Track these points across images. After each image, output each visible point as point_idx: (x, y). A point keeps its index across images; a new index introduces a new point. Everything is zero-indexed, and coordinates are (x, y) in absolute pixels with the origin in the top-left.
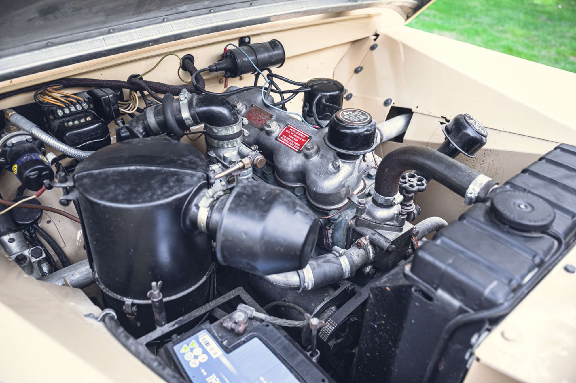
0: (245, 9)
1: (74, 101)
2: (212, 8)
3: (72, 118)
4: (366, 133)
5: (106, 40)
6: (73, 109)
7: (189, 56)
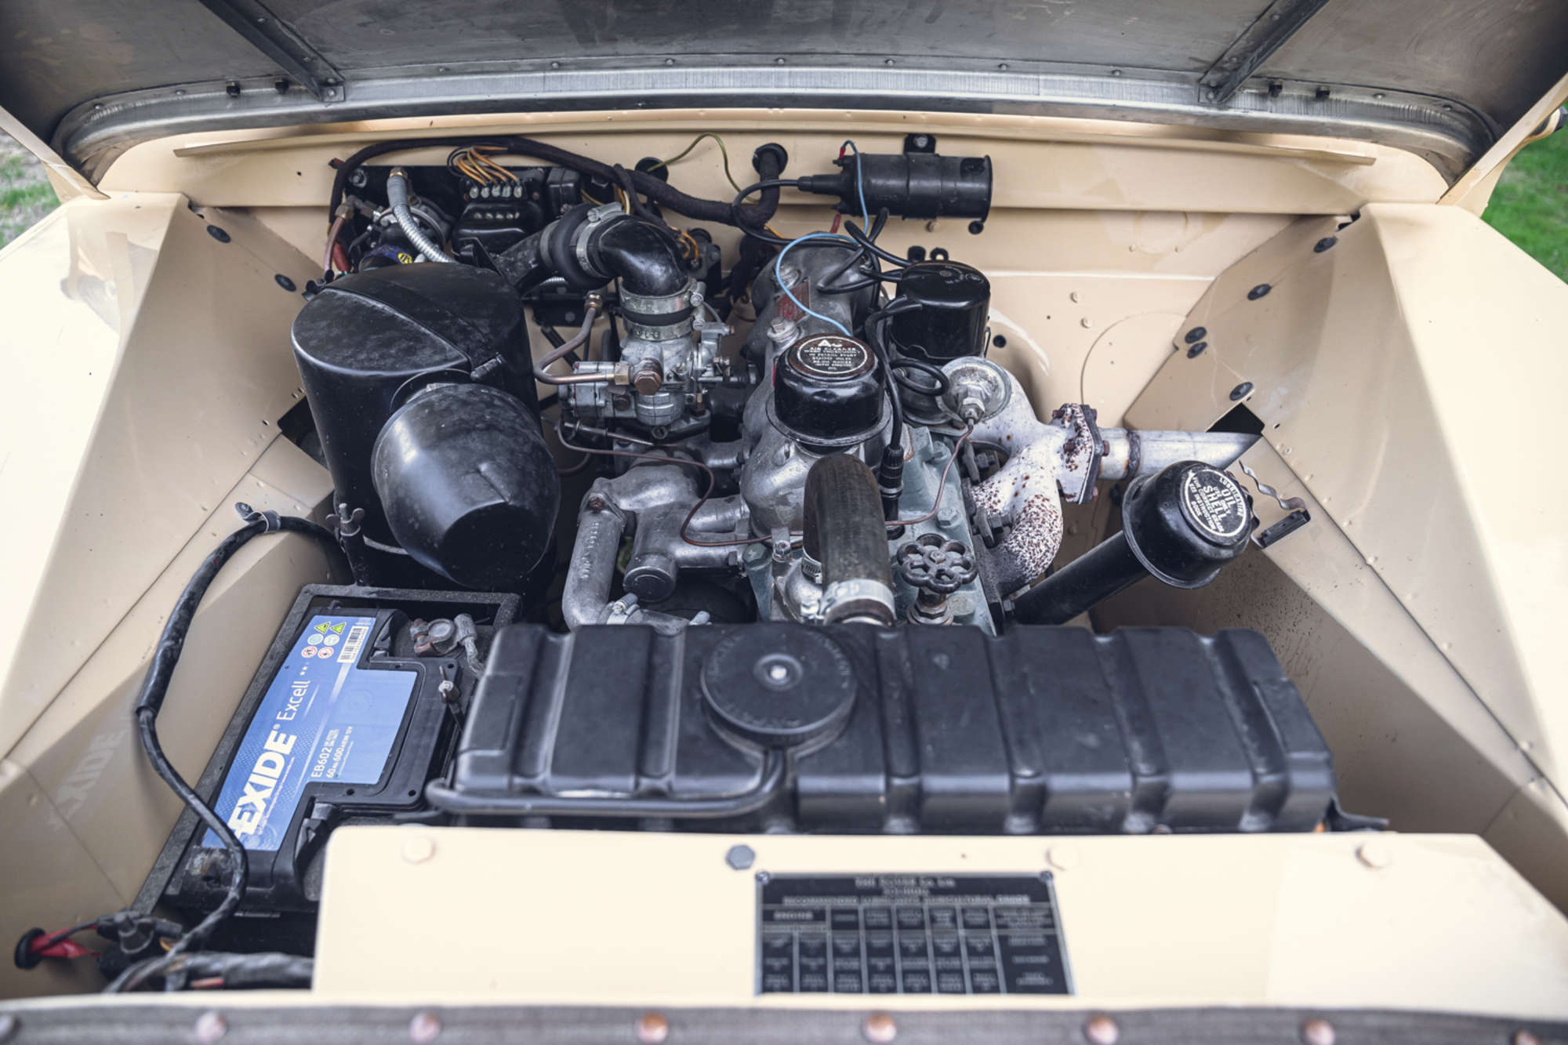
0: (874, 70)
1: (504, 178)
2: (783, 56)
3: (490, 206)
4: (817, 397)
5: (547, 82)
6: (496, 192)
7: (773, 147)
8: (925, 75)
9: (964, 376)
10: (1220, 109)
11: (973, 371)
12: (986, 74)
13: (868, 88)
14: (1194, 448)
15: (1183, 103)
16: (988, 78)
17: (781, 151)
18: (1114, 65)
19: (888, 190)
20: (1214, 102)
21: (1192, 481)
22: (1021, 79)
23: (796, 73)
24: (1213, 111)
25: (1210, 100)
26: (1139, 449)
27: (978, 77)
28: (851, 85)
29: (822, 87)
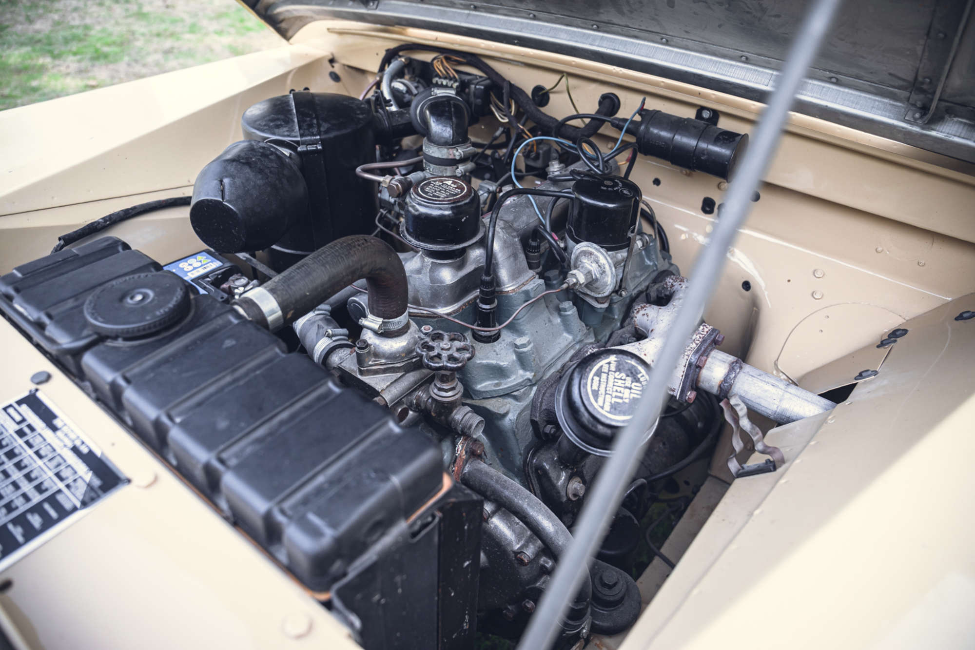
0: (656, 45)
1: (452, 76)
6: (445, 82)
7: (612, 96)
8: (689, 55)
9: (585, 256)
10: (923, 128)
11: (591, 254)
12: (733, 63)
13: (646, 56)
14: (783, 396)
15: (889, 117)
16: (734, 66)
17: (616, 100)
18: (830, 71)
19: (660, 138)
20: (919, 122)
21: (609, 363)
22: (759, 71)
23: (606, 38)
24: (916, 129)
25: (915, 119)
26: (735, 377)
27: (727, 64)
28: (637, 52)
29: (618, 50)
